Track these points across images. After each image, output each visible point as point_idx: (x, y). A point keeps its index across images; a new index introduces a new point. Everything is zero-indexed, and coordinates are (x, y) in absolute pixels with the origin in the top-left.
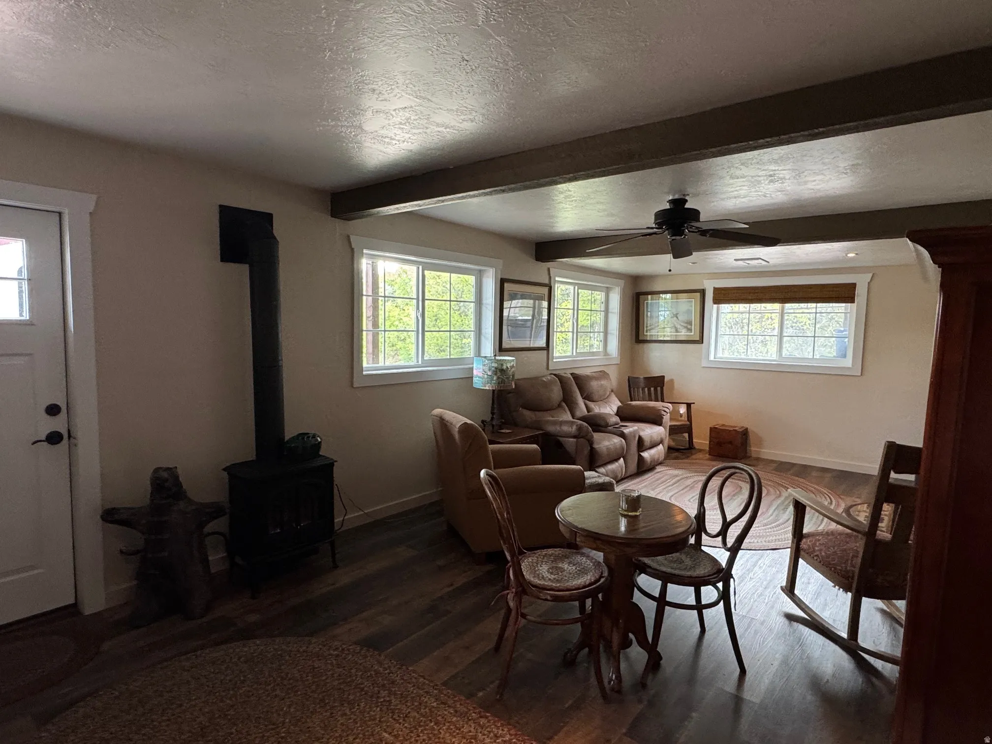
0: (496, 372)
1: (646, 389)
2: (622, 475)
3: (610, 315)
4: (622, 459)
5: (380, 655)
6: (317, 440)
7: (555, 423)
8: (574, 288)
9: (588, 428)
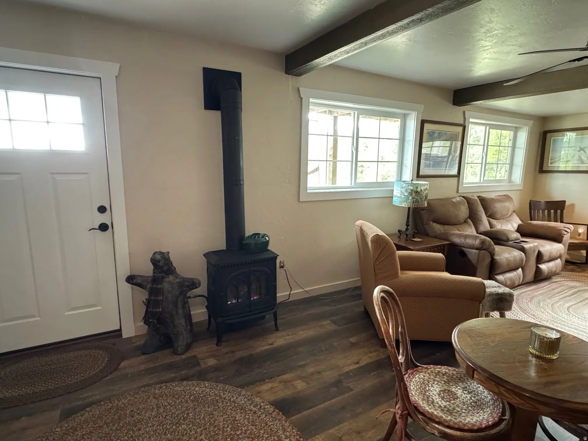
0: (412, 193)
1: (546, 211)
2: (519, 282)
3: (517, 150)
4: (520, 269)
5: (286, 422)
6: (266, 239)
7: (460, 236)
8: (486, 128)
9: (490, 242)
